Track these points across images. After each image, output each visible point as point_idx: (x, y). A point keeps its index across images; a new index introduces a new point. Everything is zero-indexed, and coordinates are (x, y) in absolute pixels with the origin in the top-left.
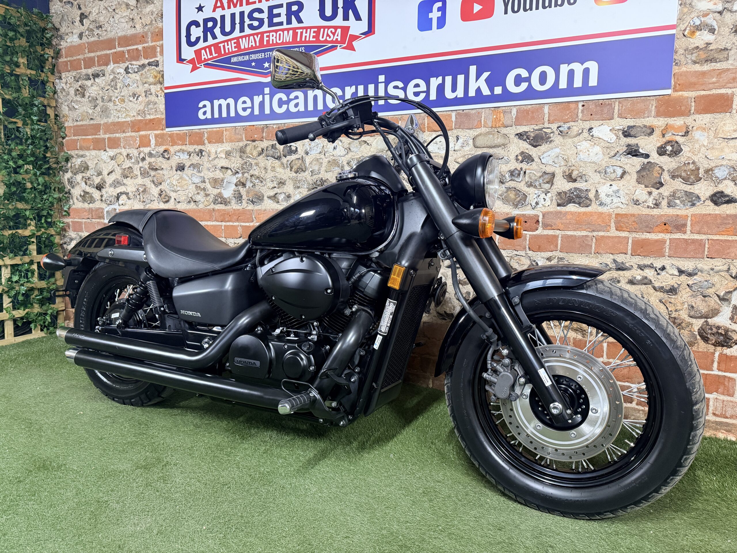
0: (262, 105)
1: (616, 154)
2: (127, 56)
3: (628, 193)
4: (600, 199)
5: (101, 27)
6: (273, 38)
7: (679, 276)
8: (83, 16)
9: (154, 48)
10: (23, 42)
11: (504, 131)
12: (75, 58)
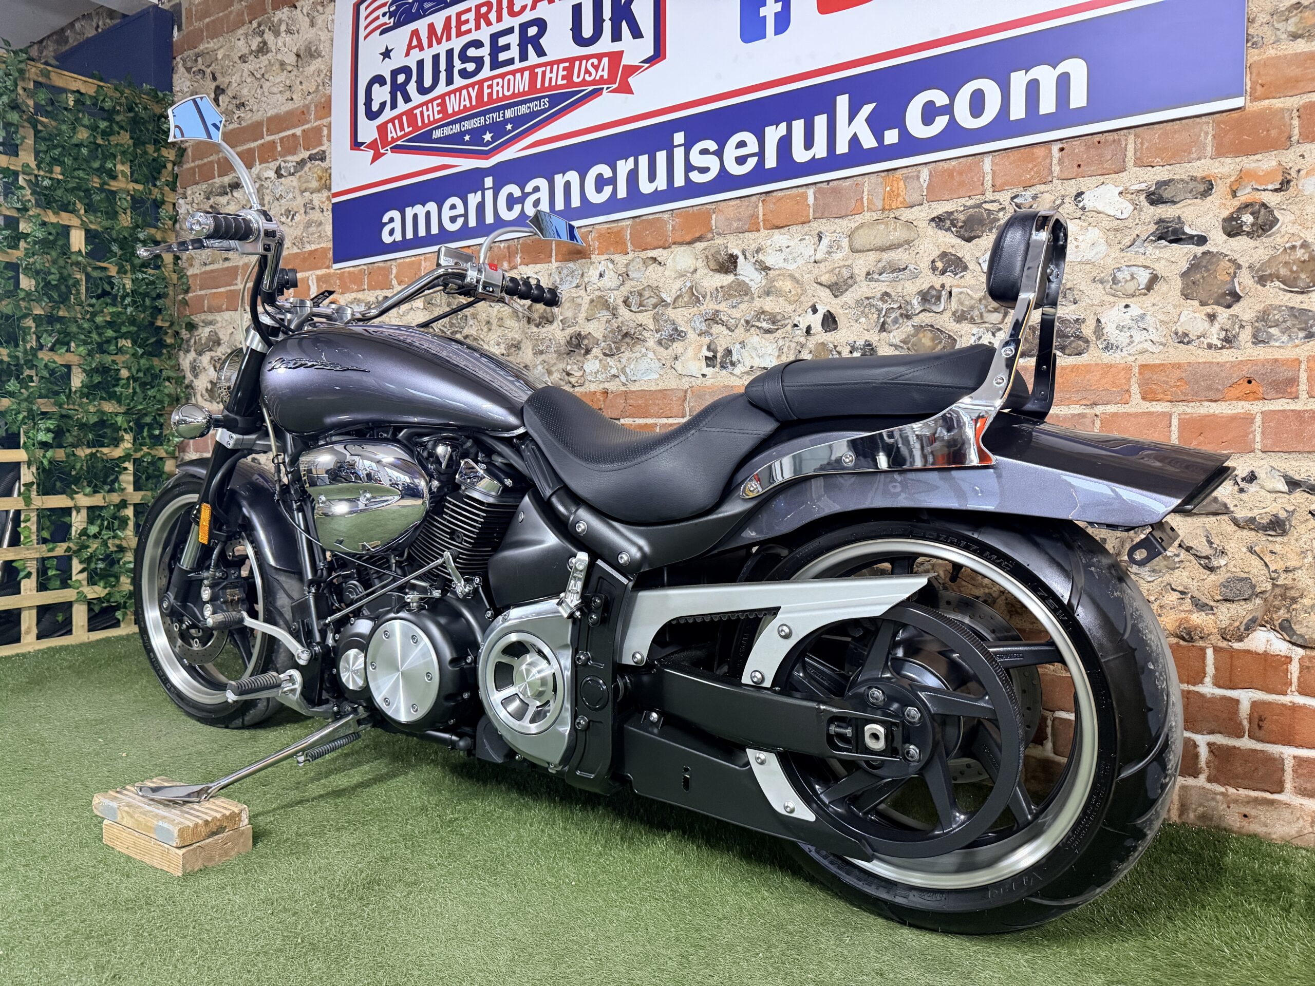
0: (481, 207)
1: (1135, 241)
2: (279, 149)
3: (1165, 319)
4: (1104, 338)
5: (243, 105)
6: (499, 89)
7: (1290, 492)
8: (219, 91)
9: (318, 130)
10: (125, 138)
11: (906, 214)
12: (206, 160)
